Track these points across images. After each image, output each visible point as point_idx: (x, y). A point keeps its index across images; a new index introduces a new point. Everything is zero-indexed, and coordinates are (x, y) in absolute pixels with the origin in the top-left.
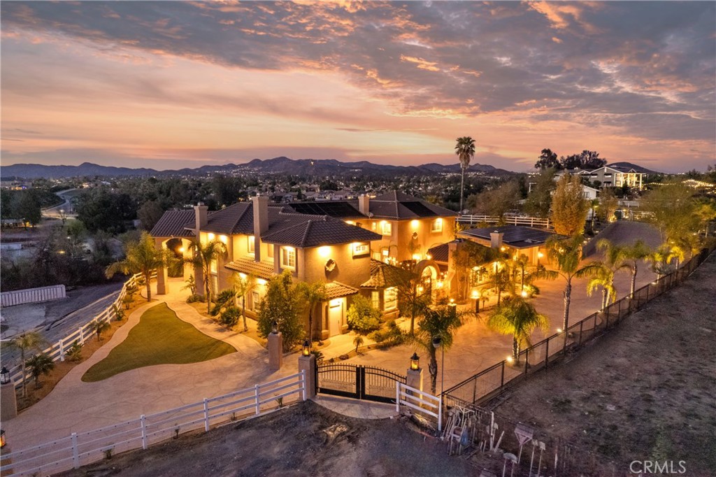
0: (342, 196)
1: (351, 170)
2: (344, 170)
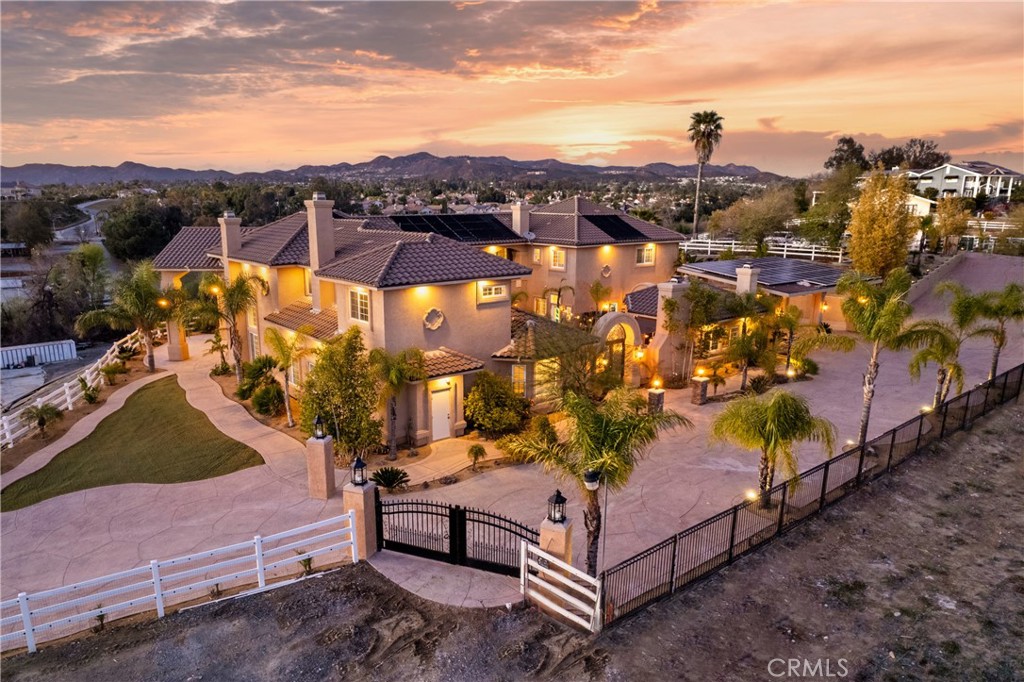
1: (529, 173)
2: (518, 173)
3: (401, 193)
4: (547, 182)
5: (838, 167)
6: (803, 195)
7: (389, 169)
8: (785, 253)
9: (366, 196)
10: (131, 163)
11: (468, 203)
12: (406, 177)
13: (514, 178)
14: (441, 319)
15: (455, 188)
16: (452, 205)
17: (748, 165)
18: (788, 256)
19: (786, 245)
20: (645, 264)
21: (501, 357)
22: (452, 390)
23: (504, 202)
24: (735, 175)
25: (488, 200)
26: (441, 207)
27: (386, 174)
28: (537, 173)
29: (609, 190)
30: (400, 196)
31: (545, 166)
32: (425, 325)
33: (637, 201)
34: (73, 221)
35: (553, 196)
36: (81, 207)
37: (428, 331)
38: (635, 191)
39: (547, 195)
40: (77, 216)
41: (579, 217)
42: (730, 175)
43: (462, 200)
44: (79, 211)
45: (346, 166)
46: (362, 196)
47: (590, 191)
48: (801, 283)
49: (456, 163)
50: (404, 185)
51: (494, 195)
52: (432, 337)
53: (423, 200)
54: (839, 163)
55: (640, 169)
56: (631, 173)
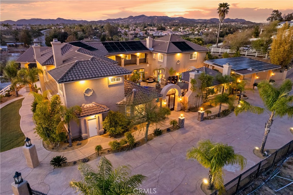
0: (166, 33)
1: (174, 21)
2: (171, 21)
3: (135, 27)
4: (179, 24)
5: (272, 21)
6: (258, 30)
7: (133, 20)
8: (246, 54)
9: (124, 28)
10: (60, 18)
11: (154, 31)
12: (138, 22)
13: (169, 23)
14: (92, 92)
15: (151, 26)
16: (149, 31)
17: (242, 19)
18: (247, 55)
19: (247, 51)
20: (193, 59)
21: (120, 104)
22: (97, 119)
23: (165, 30)
24: (238, 22)
25: (160, 30)
26: (145, 32)
27: (132, 21)
28: (176, 21)
29: (198, 27)
30: (134, 28)
31: (179, 19)
32: (85, 95)
33: (205, 30)
34: (39, 36)
35: (180, 29)
36: (42, 32)
37: (86, 97)
38: (206, 27)
39: (179, 28)
40: (40, 34)
41: (170, 42)
42: (236, 22)
43: (152, 30)
44: (41, 33)
45: (121, 19)
46: (123, 28)
47: (192, 27)
48: (249, 69)
49: (152, 18)
50: (137, 25)
51: (162, 28)
52: (88, 99)
53: (140, 30)
54: (272, 19)
55: (208, 20)
56: (205, 21)
